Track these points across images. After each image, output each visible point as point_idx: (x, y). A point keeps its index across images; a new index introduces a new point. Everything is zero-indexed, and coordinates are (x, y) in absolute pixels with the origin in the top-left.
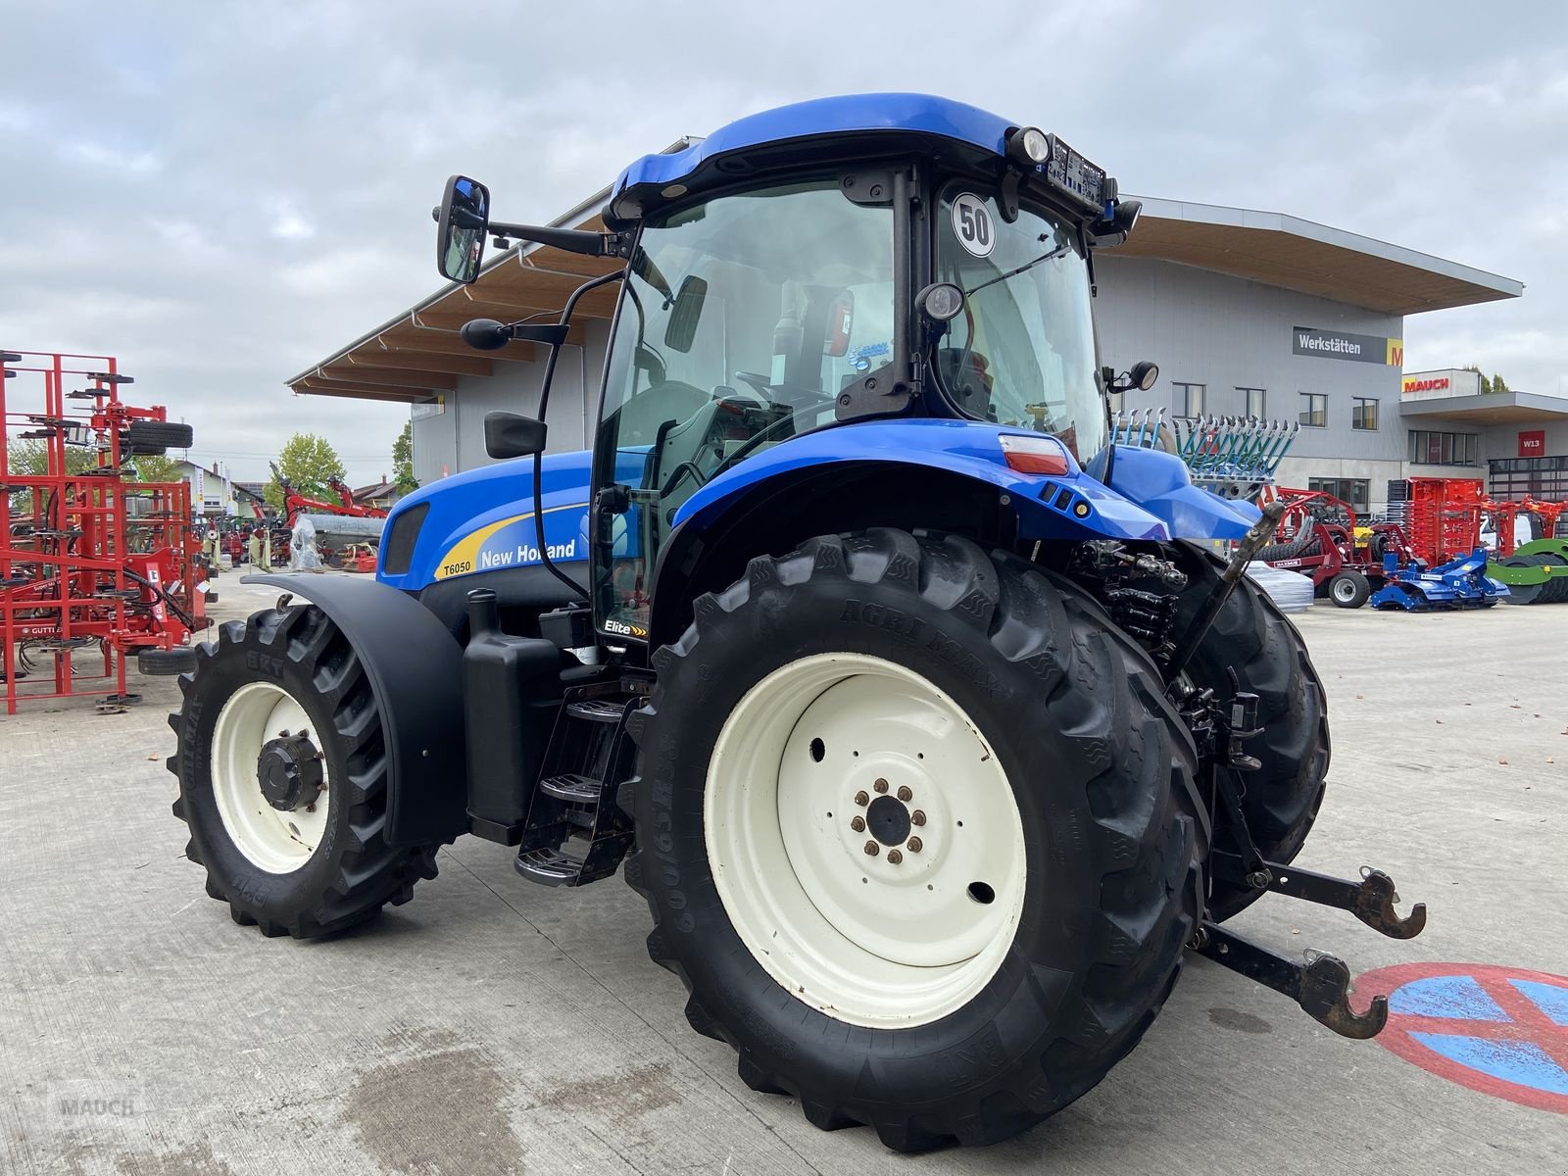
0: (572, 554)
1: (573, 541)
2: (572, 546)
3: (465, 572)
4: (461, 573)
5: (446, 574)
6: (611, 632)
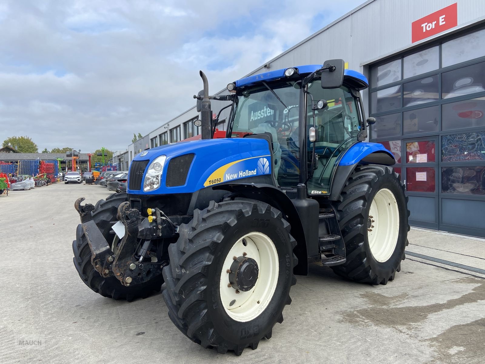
0: (256, 174)
1: (256, 169)
2: (255, 171)
3: (219, 182)
4: (218, 183)
5: (210, 184)
6: (314, 194)
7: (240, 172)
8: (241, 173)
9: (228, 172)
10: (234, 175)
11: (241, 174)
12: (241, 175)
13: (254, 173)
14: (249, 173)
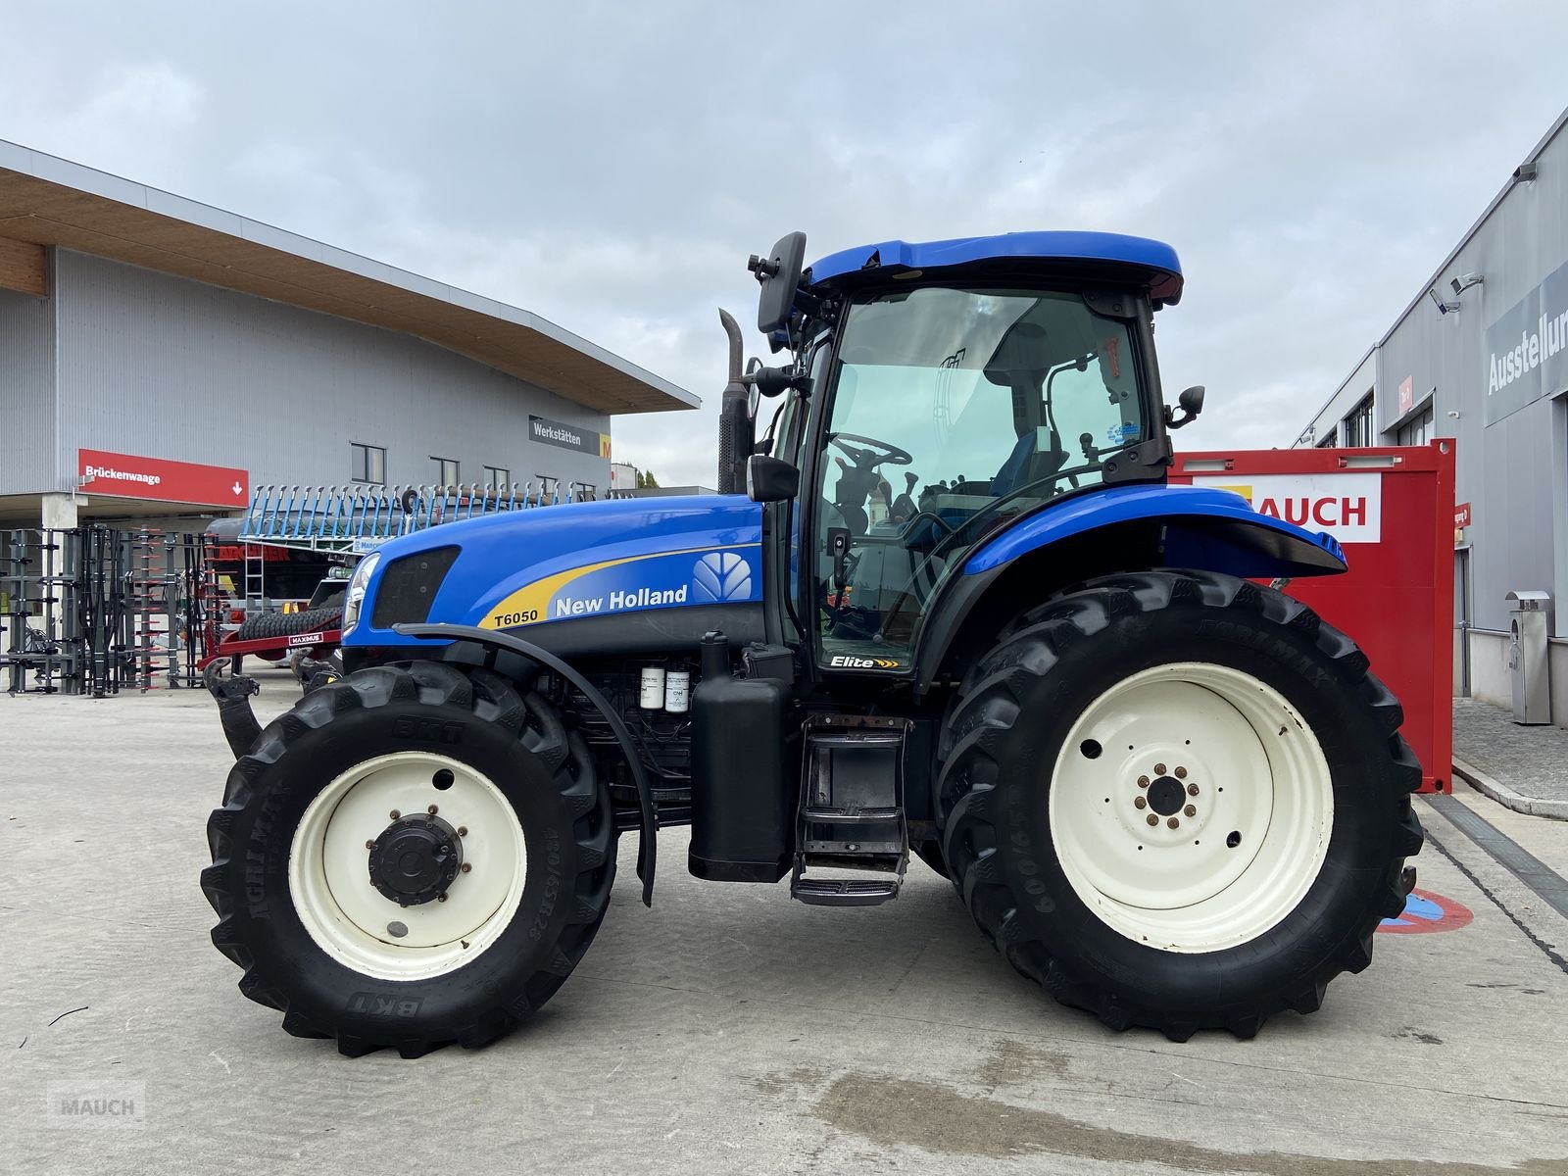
0: (684, 599)
1: (685, 587)
2: (684, 591)
3: (530, 621)
4: (523, 623)
5: (499, 625)
6: (842, 667)
7: (613, 594)
8: (617, 596)
9: (564, 593)
10: (587, 602)
11: (620, 600)
12: (617, 604)
13: (680, 596)
14: (650, 598)
